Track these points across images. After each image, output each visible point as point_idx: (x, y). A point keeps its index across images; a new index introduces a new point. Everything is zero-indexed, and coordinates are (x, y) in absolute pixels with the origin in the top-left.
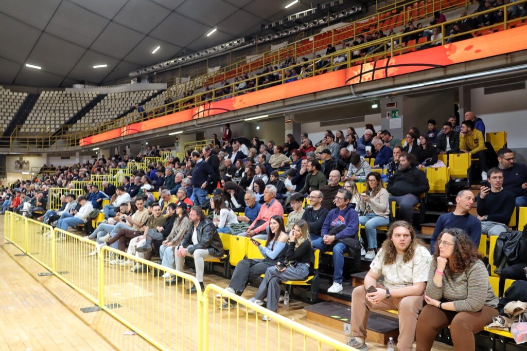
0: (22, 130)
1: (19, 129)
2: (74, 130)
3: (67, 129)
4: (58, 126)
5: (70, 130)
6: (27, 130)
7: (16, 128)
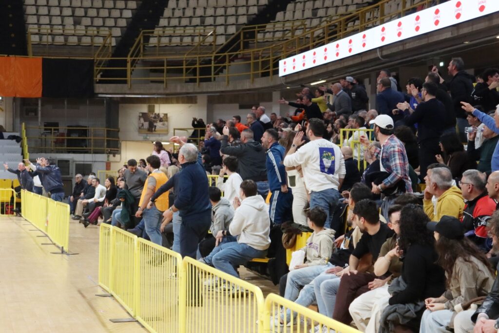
0: (153, 41)
1: (147, 39)
2: (268, 36)
3: (252, 35)
4: (232, 30)
5: (260, 36)
6: (165, 41)
7: (141, 37)
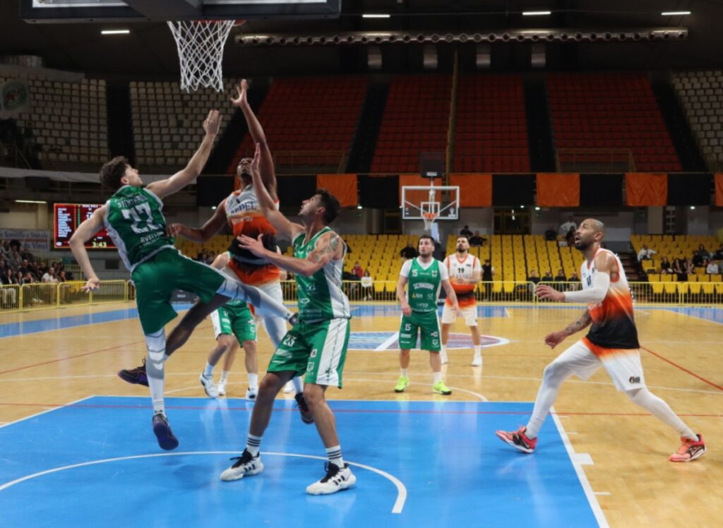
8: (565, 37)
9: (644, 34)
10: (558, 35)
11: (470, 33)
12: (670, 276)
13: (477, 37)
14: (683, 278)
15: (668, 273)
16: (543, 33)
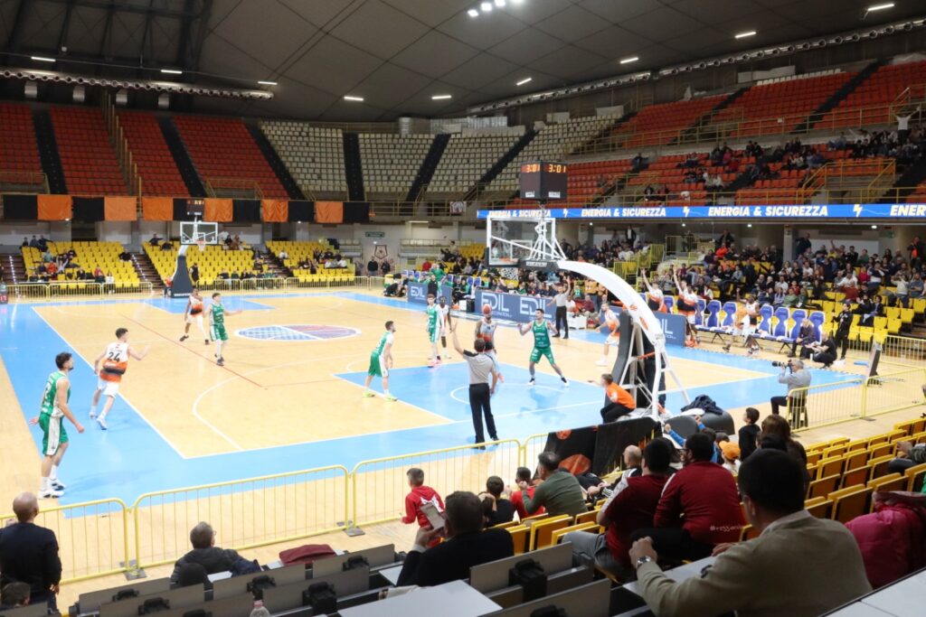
0: (429, 189)
2: (492, 188)
4: (472, 184)
6: (435, 189)
7: (422, 189)
8: (191, 91)
9: (246, 93)
10: (187, 89)
11: (119, 80)
12: (305, 271)
13: (126, 84)
14: (313, 272)
15: (304, 268)
16: (175, 86)
